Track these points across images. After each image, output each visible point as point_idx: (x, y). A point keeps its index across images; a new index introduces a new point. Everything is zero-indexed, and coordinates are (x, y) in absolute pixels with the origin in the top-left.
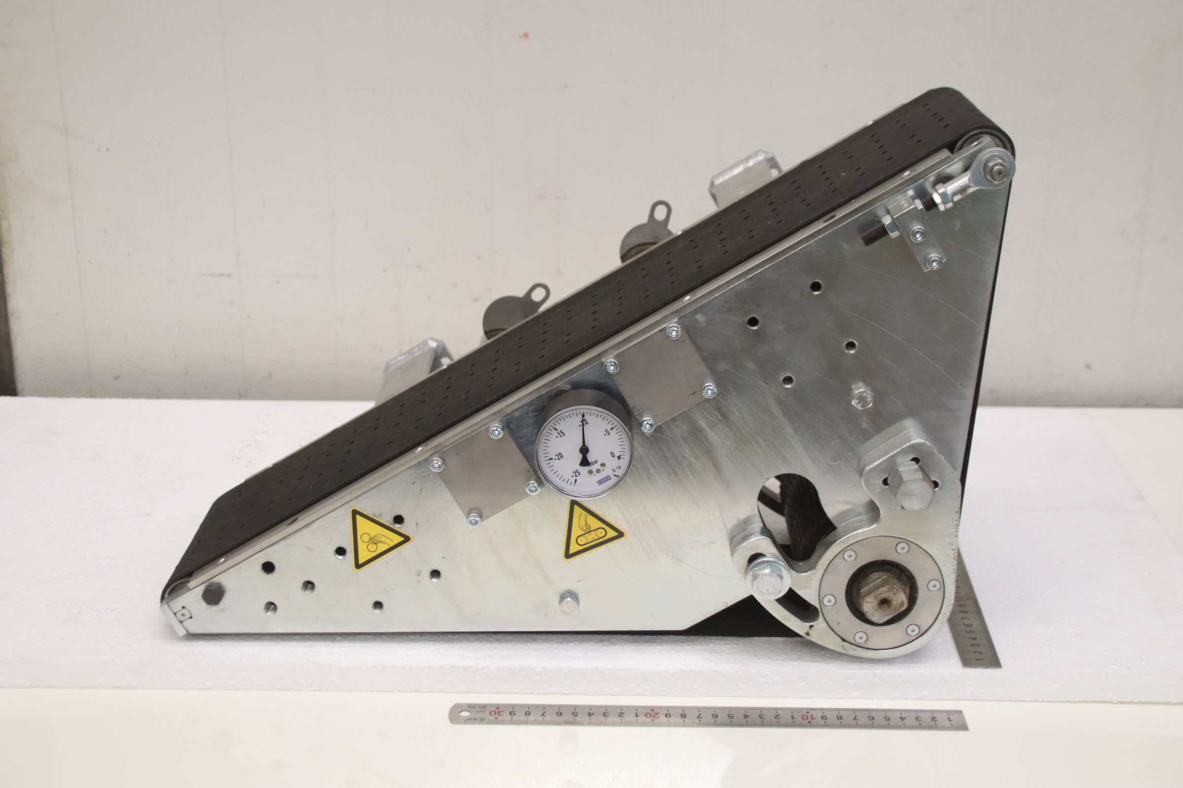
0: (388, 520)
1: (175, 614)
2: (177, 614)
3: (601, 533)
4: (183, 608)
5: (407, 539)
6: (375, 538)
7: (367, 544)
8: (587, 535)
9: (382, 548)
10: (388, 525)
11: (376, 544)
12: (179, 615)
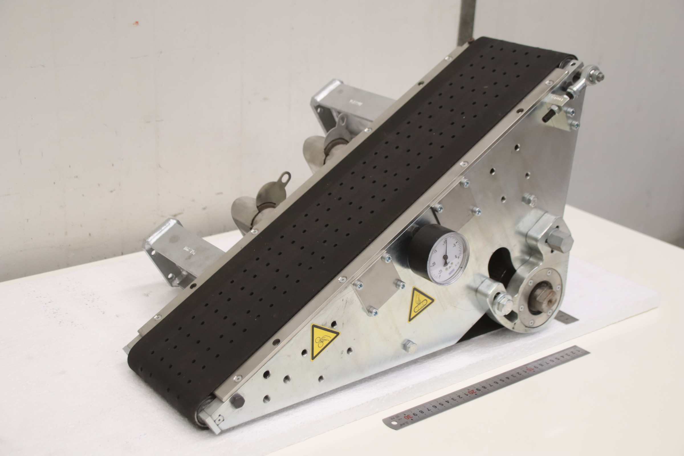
0: (328, 326)
1: (215, 421)
2: (216, 421)
3: (425, 302)
4: (220, 415)
5: (338, 334)
6: (323, 339)
7: (318, 343)
8: (419, 306)
9: (326, 343)
10: (329, 329)
11: (322, 342)
12: (217, 422)
